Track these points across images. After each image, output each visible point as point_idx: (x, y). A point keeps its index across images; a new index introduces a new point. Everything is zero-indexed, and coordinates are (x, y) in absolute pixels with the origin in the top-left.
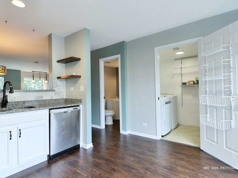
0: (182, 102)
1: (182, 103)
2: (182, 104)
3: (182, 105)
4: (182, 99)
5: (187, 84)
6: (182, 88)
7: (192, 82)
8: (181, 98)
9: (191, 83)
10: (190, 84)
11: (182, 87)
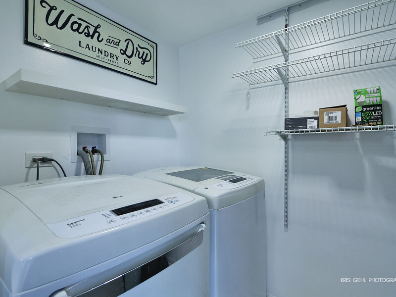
0: (286, 212)
1: (286, 216)
2: (286, 221)
3: (286, 226)
4: (286, 198)
5: (312, 124)
6: (287, 148)
7: (338, 114)
8: (283, 191)
9: (331, 118)
10: (325, 126)
11: (285, 138)
